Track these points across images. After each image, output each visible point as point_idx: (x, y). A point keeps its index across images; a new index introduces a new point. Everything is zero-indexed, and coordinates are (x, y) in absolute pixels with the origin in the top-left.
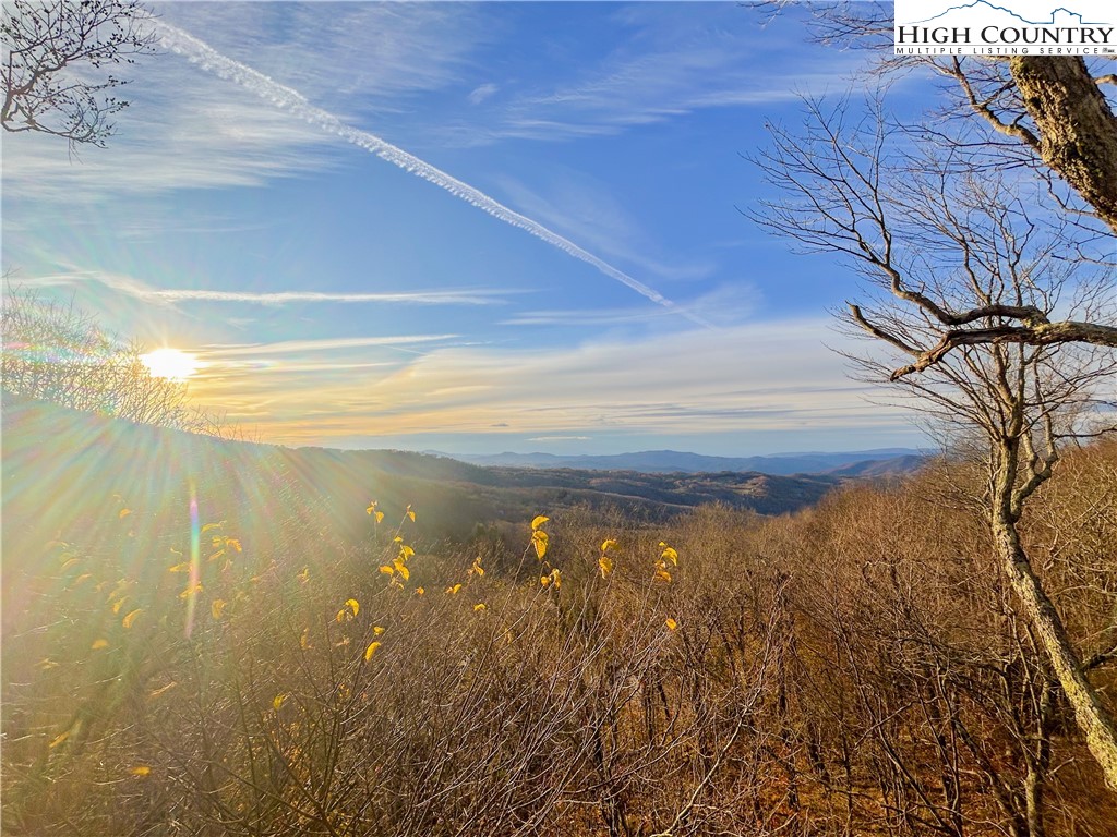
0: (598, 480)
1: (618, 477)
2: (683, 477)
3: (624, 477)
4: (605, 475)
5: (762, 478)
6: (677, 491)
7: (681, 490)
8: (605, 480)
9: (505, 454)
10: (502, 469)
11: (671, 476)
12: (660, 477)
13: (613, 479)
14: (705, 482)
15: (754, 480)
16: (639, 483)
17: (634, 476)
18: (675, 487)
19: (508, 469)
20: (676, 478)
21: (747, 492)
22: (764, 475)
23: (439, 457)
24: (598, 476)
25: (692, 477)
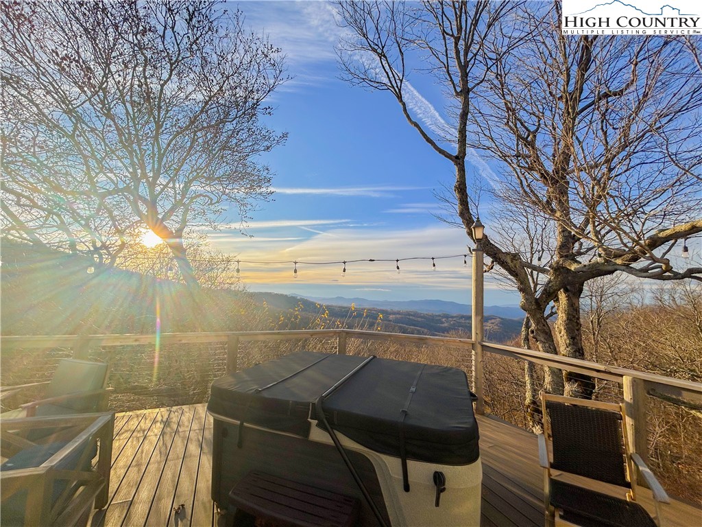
0: (394, 316)
1: (407, 315)
2: (447, 316)
3: (409, 315)
4: (398, 313)
5: (498, 319)
6: (443, 325)
7: (446, 325)
8: (398, 316)
9: (339, 298)
10: (336, 307)
11: (439, 316)
12: (433, 316)
13: (403, 316)
14: (461, 321)
15: (493, 321)
16: (419, 319)
17: (416, 315)
18: (442, 323)
19: (339, 307)
20: (443, 317)
21: (488, 328)
22: (499, 318)
23: (298, 298)
24: (394, 313)
25: (452, 317)
